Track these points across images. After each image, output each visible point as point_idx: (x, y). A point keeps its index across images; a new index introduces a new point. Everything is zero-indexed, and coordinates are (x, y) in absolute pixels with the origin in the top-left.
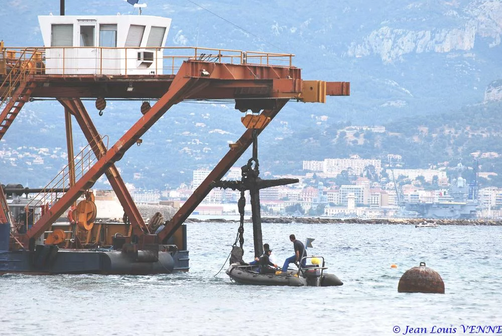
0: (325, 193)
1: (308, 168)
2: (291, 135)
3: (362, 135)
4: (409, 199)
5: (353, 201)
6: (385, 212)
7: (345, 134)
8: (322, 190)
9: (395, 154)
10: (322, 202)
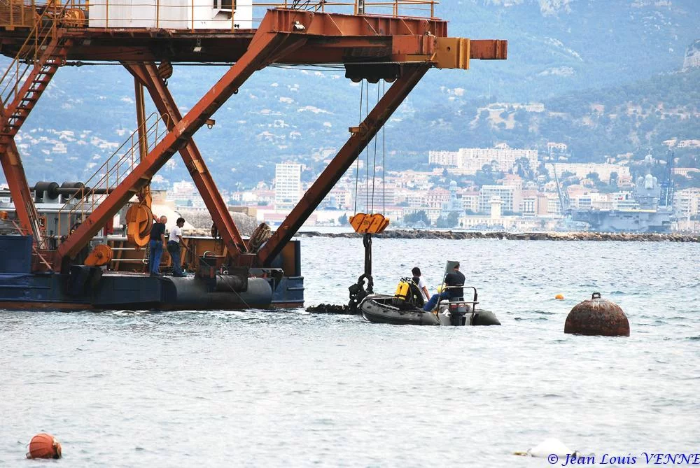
0: (459, 196)
1: (436, 162)
2: (413, 116)
3: (511, 116)
4: (576, 206)
5: (498, 207)
6: (543, 223)
7: (487, 113)
8: (455, 191)
9: (557, 142)
10: (456, 209)
